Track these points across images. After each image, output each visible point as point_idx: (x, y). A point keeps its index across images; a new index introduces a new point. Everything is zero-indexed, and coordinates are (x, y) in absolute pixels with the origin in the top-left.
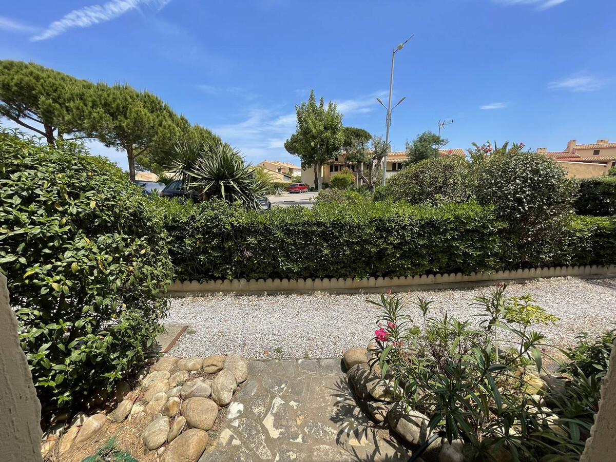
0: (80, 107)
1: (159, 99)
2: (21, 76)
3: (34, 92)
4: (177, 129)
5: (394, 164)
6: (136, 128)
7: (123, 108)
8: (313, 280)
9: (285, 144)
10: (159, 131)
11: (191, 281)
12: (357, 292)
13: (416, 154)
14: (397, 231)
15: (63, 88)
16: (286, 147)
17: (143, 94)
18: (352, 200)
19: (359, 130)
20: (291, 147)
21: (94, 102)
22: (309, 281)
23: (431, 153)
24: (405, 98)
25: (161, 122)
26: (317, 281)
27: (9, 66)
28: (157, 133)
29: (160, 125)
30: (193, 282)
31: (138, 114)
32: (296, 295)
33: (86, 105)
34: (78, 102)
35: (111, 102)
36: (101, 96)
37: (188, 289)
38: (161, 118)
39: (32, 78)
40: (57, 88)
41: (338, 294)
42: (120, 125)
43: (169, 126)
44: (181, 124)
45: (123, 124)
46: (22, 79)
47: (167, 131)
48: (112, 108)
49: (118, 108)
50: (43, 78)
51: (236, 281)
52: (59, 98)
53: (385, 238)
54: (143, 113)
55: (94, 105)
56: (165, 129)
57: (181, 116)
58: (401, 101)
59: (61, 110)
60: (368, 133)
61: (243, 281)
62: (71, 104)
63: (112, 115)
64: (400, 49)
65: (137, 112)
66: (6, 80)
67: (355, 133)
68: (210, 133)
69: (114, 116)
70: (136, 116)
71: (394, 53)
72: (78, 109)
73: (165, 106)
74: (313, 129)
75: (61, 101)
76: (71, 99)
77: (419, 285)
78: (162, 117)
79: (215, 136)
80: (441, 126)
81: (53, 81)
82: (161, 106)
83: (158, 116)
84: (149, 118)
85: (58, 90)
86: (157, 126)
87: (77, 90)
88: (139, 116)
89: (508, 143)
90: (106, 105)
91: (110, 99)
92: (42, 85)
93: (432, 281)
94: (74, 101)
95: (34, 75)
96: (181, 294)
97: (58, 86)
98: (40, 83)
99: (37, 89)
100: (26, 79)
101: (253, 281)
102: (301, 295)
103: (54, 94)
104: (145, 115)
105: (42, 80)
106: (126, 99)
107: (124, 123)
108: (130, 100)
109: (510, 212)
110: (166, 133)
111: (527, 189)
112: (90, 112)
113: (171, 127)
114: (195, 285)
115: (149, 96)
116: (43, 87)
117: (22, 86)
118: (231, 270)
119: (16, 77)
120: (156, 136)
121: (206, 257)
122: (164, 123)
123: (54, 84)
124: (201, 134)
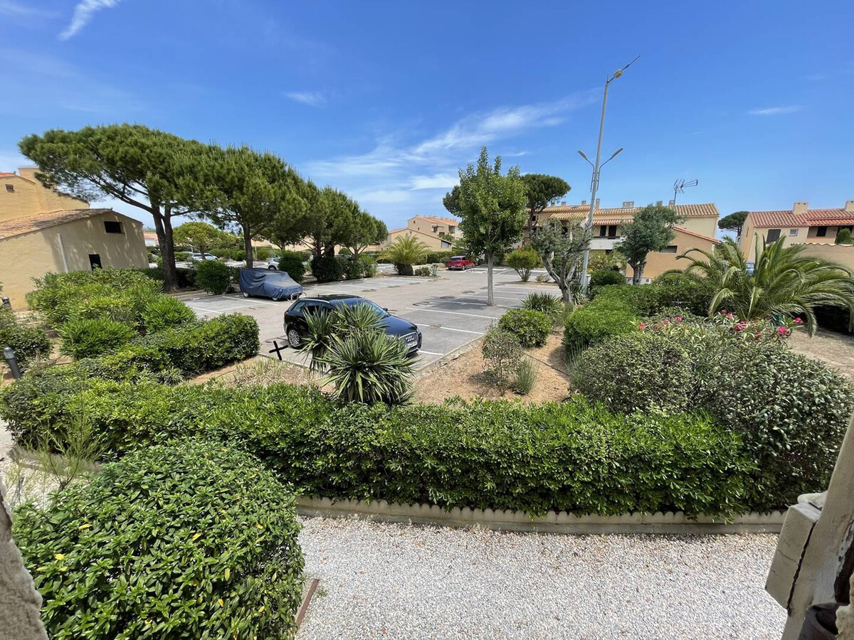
0: (191, 185)
1: (281, 160)
2: (126, 148)
3: (139, 166)
4: (303, 202)
5: (603, 228)
6: (254, 207)
7: (239, 180)
8: (472, 509)
9: (444, 199)
10: (281, 207)
11: (321, 497)
12: (530, 530)
13: (635, 237)
14: (588, 465)
15: (171, 157)
16: (445, 204)
17: (262, 156)
18: (534, 326)
19: (551, 179)
20: (452, 203)
21: (206, 175)
22: (467, 510)
23: (660, 238)
24: (622, 149)
25: (284, 194)
26: (477, 512)
27: (113, 135)
28: (279, 211)
29: (283, 198)
30: (324, 498)
31: (255, 188)
32: (449, 528)
33: (196, 179)
34: (188, 177)
35: (224, 175)
36: (213, 167)
37: (319, 505)
38: (284, 188)
39: (136, 149)
40: (165, 158)
41: (504, 532)
42: (236, 204)
43: (294, 199)
44: (308, 193)
45: (240, 203)
46: (127, 152)
47: (291, 207)
48: (226, 182)
49: (232, 182)
50: (148, 147)
51: (375, 503)
52: (166, 171)
53: (571, 473)
54: (262, 186)
55: (207, 181)
56: (289, 204)
57: (308, 182)
58: (617, 153)
59: (169, 187)
60: (565, 183)
61: (384, 503)
62: (180, 181)
63: (226, 192)
64: (617, 77)
65: (255, 185)
66: (111, 154)
67: (545, 184)
68: (344, 198)
69: (228, 192)
70: (254, 190)
71: (608, 82)
72: (187, 186)
73: (290, 170)
74: (484, 208)
75: (169, 174)
76: (181, 174)
77: (618, 524)
78: (286, 187)
79: (351, 202)
80: (679, 188)
81: (159, 150)
82: (285, 171)
83: (280, 187)
84: (269, 191)
85: (166, 160)
86: (279, 200)
87: (187, 160)
88: (258, 191)
89: (785, 237)
90: (219, 179)
91: (224, 172)
92: (148, 156)
93: (639, 520)
94: (183, 176)
95: (139, 144)
96: (309, 512)
97: (165, 155)
98: (145, 154)
99: (144, 162)
100: (132, 151)
101: (396, 505)
102: (456, 528)
103: (161, 167)
104: (265, 188)
105: (148, 151)
106: (242, 169)
107: (240, 200)
108: (246, 169)
109: (763, 448)
110: (290, 209)
111: (791, 422)
112: (202, 190)
113: (296, 202)
114: (326, 502)
115: (269, 159)
116: (149, 158)
117: (127, 161)
118: (369, 492)
119: (121, 150)
120: (278, 214)
121: (341, 478)
122: (288, 196)
123: (161, 154)
124: (334, 200)
